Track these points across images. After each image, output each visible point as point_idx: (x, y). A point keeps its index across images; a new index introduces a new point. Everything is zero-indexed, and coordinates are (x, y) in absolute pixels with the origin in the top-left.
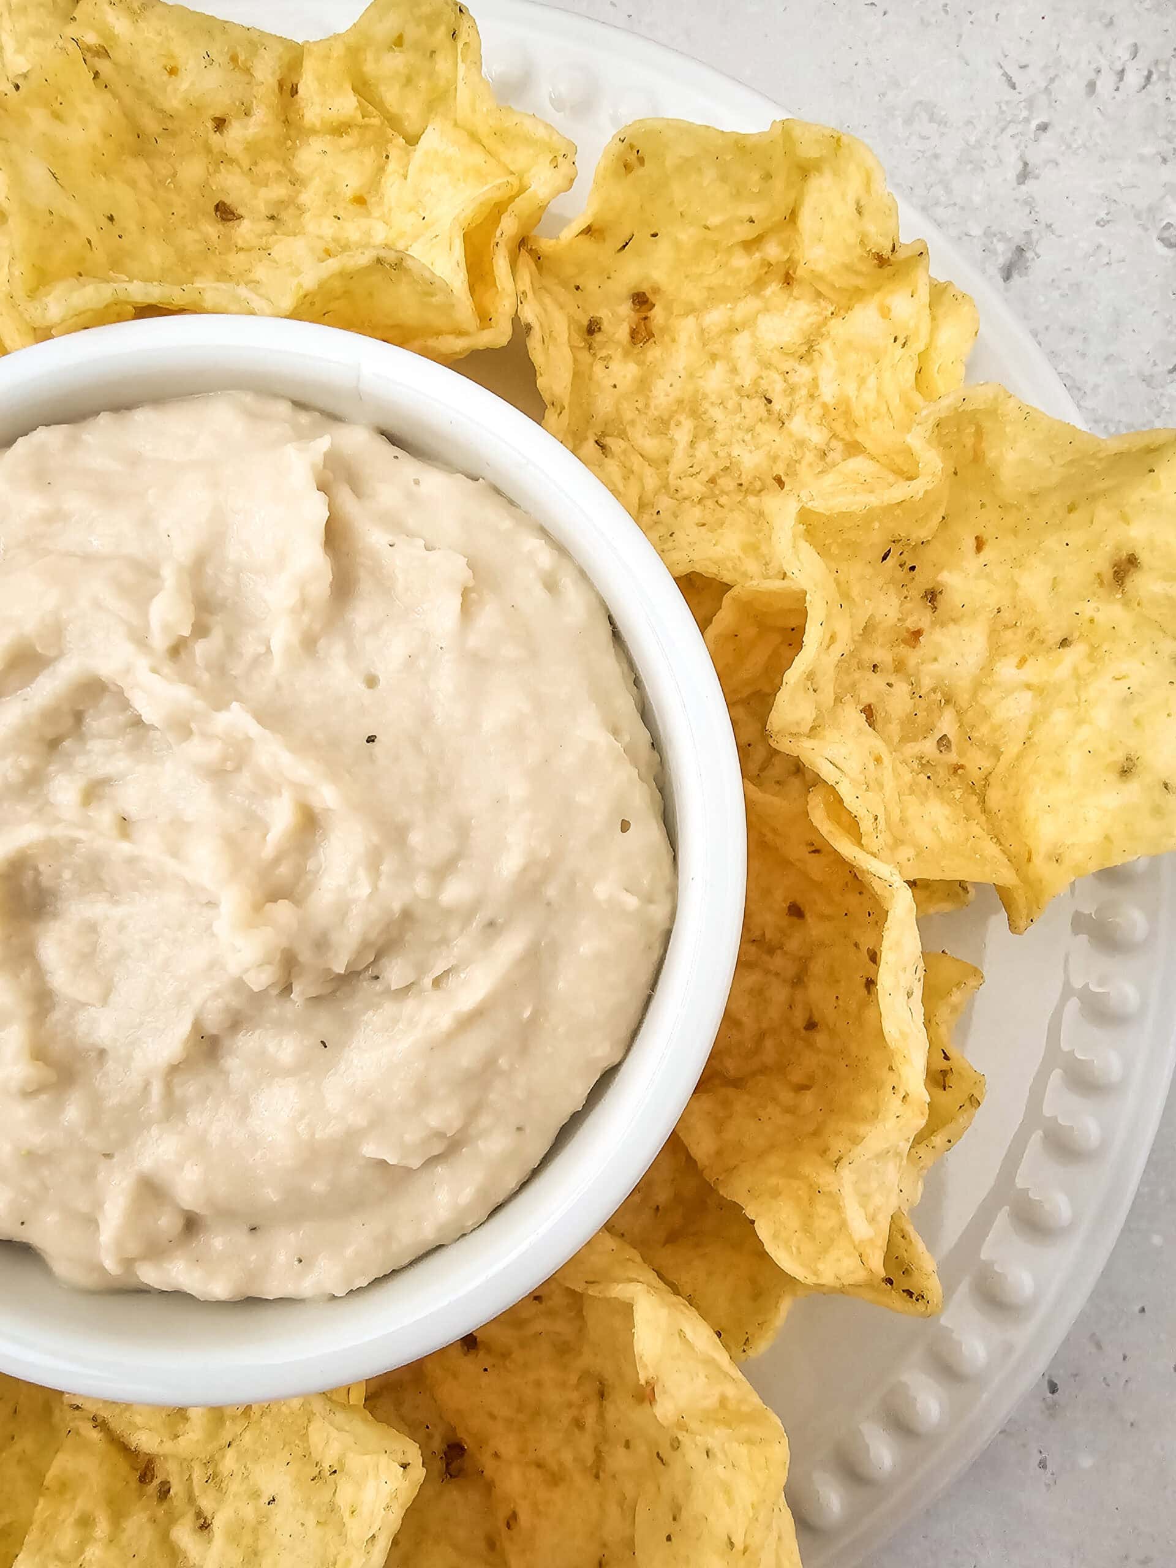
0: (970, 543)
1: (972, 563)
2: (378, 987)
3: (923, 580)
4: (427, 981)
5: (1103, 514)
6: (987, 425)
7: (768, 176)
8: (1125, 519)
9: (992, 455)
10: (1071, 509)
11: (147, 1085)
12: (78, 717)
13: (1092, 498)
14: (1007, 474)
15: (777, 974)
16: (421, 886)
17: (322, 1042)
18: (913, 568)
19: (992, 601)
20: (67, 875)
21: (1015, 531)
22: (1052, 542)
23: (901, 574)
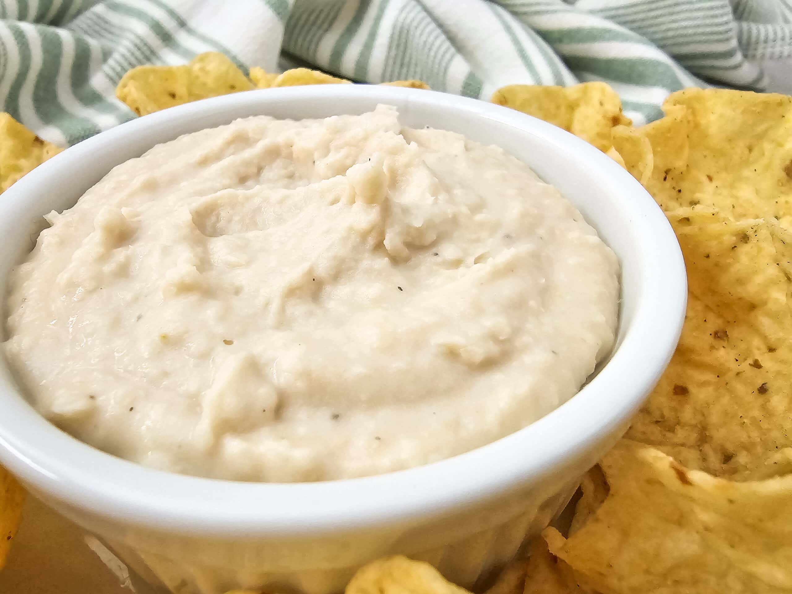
0: (705, 179)
1: (709, 187)
2: (438, 259)
3: (687, 196)
4: (471, 260)
5: (767, 146)
6: (697, 106)
7: (558, 107)
8: (780, 145)
9: (703, 121)
10: (750, 149)
11: (267, 304)
12: (260, 170)
13: (761, 137)
14: (713, 130)
15: (683, 445)
16: (464, 210)
17: (399, 288)
18: (680, 191)
19: (729, 202)
20: (236, 218)
21: (726, 169)
22: (747, 173)
23: (674, 193)
